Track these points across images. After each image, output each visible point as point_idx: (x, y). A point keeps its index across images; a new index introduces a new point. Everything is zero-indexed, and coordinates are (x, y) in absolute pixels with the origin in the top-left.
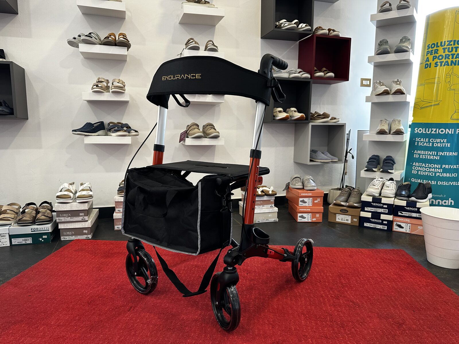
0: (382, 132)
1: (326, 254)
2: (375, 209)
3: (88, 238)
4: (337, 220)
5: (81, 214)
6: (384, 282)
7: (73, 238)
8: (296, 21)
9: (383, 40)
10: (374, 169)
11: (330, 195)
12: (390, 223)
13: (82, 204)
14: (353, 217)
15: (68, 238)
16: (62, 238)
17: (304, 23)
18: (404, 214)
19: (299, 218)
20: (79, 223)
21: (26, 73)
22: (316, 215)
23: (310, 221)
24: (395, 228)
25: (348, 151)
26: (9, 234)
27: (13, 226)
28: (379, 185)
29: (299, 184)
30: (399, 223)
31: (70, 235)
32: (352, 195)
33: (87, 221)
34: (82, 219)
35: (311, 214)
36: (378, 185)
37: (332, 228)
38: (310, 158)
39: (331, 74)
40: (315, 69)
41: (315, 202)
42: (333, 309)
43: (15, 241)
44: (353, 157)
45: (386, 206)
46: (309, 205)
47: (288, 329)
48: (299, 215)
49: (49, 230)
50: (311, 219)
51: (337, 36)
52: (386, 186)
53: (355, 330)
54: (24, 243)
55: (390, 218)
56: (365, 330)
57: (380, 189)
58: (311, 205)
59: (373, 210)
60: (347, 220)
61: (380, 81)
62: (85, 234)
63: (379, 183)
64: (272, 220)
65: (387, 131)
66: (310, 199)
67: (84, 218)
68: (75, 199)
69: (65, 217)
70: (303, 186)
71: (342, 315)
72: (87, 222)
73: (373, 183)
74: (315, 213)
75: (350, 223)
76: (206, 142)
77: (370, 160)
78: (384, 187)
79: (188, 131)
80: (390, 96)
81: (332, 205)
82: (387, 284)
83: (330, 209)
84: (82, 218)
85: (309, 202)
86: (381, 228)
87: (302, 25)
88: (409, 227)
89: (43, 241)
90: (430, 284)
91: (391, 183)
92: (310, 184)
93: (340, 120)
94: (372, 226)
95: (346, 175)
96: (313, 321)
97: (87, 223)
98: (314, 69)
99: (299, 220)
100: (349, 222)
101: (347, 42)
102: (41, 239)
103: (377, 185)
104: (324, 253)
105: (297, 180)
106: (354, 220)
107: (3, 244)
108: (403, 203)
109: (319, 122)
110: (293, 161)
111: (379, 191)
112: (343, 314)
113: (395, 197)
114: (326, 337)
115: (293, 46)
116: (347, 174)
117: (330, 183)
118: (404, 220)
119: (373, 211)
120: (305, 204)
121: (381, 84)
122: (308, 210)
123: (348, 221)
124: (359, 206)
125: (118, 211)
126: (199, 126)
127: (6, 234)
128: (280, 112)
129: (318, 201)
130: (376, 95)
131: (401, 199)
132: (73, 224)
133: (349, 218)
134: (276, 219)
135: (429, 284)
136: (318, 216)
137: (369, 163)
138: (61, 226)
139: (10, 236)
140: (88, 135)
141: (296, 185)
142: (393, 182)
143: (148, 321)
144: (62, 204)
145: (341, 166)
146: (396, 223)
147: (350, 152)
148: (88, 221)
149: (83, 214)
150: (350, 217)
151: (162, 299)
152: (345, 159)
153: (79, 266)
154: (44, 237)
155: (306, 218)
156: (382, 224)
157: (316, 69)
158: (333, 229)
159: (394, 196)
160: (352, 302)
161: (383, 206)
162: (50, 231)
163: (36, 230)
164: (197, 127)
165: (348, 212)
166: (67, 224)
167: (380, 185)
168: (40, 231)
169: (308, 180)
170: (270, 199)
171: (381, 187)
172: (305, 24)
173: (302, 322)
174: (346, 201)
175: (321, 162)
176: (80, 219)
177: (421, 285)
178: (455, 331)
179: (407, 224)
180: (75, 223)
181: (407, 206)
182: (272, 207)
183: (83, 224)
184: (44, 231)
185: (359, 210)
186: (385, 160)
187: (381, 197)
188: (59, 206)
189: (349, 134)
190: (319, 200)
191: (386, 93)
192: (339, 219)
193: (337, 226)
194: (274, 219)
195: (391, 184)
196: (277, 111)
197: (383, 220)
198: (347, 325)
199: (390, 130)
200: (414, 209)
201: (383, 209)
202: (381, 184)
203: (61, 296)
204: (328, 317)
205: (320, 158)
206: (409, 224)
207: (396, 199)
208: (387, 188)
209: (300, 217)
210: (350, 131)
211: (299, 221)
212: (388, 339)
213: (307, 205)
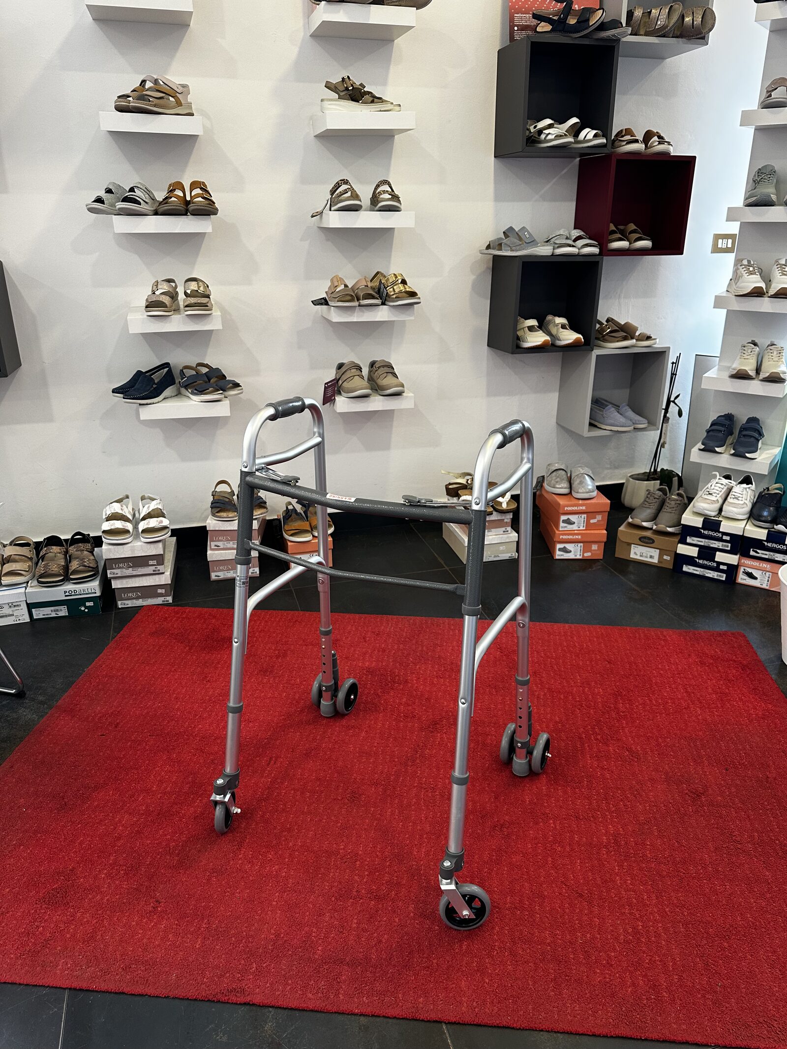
0: (741, 376)
1: (599, 643)
2: (707, 540)
3: (167, 601)
4: (632, 556)
5: (151, 561)
6: (692, 709)
7: (140, 603)
8: (574, 120)
9: (766, 166)
10: (717, 449)
11: (627, 488)
12: (732, 570)
13: (152, 546)
14: (662, 552)
15: (130, 604)
16: (120, 604)
17: (593, 129)
18: (761, 555)
19: (558, 552)
20: (148, 578)
21: (6, 269)
22: (591, 547)
23: (578, 557)
24: (742, 579)
25: (672, 399)
26: (27, 603)
27: (31, 587)
28: (721, 494)
29: (562, 485)
30: (750, 570)
31: (134, 599)
32: (666, 508)
33: (163, 573)
34: (154, 571)
35: (582, 544)
36: (718, 494)
37: (619, 576)
38: (590, 418)
39: (646, 244)
40: (612, 227)
41: (592, 521)
42: (595, 764)
43: (38, 613)
44: (680, 414)
45: (728, 538)
46: (579, 527)
47: (520, 802)
48: (559, 546)
49: (96, 593)
50: (582, 553)
51: (666, 154)
52: (733, 497)
53: (624, 805)
54: (53, 615)
55: (733, 559)
56: (640, 804)
57: (721, 501)
58: (584, 528)
59: (703, 542)
60: (651, 557)
61: (749, 262)
62: (161, 595)
63: (720, 490)
64: (505, 557)
65: (752, 373)
66: (583, 517)
67: (157, 568)
68: (137, 537)
69: (123, 568)
70: (571, 488)
71: (608, 776)
72: (163, 575)
73: (708, 488)
74: (590, 543)
75: (657, 562)
76: (377, 403)
77: (713, 427)
78: (729, 498)
79: (340, 382)
80: (766, 299)
81: (626, 527)
82: (695, 714)
83: (619, 534)
84: (153, 568)
85: (579, 523)
86: (715, 577)
87: (588, 134)
88: (767, 578)
89: (86, 610)
90: (770, 713)
91: (745, 490)
92: (583, 487)
93: (658, 342)
94: (698, 573)
95: (664, 447)
96: (560, 788)
97: (164, 578)
98: (609, 226)
99: (559, 555)
100: (655, 560)
101: (687, 164)
102: (83, 609)
103: (715, 493)
104: (595, 639)
105: (558, 477)
106: (665, 557)
107: (18, 619)
108: (761, 534)
109: (613, 347)
110: (554, 420)
111: (718, 506)
112: (610, 774)
113: (749, 519)
114: (577, 817)
115: (565, 171)
116: (666, 445)
117: (630, 461)
118: (760, 564)
119: (702, 544)
120: (571, 526)
121: (751, 269)
122: (577, 537)
123: (653, 558)
124: (678, 532)
125: (216, 546)
126: (361, 368)
127: (22, 602)
128: (531, 329)
129: (598, 521)
130: (736, 296)
131: (759, 525)
132: (137, 579)
133: (655, 553)
134: (513, 554)
135: (767, 713)
136: (596, 549)
137: (711, 433)
138: (115, 584)
139: (28, 605)
140: (147, 404)
141: (557, 486)
142: (749, 488)
143: (302, 784)
144: (115, 547)
145: (653, 435)
146: (744, 569)
147: (676, 401)
148: (165, 573)
149: (155, 562)
150: (658, 551)
151: (318, 741)
152: (665, 416)
153: (167, 671)
154: (88, 604)
155: (572, 553)
156: (717, 569)
157: (614, 228)
158: (622, 578)
159: (746, 516)
160: (630, 750)
161: (722, 537)
162: (98, 594)
163: (73, 593)
164: (358, 373)
165: (653, 542)
166: (127, 580)
167: (722, 492)
168: (80, 594)
169: (581, 476)
170: (503, 518)
171: (724, 497)
172: (595, 132)
173: (543, 788)
174: (654, 518)
175: (611, 430)
176: (150, 570)
177: (754, 716)
178: (781, 808)
179: (764, 573)
180: (141, 578)
181: (767, 541)
182: (507, 531)
183: (155, 579)
184: (87, 594)
185: (676, 539)
186: (743, 429)
187: (720, 519)
188: (109, 550)
189: (675, 364)
190: (599, 517)
191: (757, 293)
192: (635, 553)
193: (631, 568)
194: (510, 555)
195: (745, 492)
196: (525, 327)
197: (719, 563)
198: (612, 796)
199: (758, 371)
200: (781, 547)
201: (721, 543)
202: (724, 490)
203: (153, 736)
204: (585, 780)
205: (612, 421)
206: (768, 574)
207: (749, 522)
208: (735, 501)
209: (560, 550)
210: (678, 358)
211: (557, 557)
212: (672, 821)
213: (574, 527)
